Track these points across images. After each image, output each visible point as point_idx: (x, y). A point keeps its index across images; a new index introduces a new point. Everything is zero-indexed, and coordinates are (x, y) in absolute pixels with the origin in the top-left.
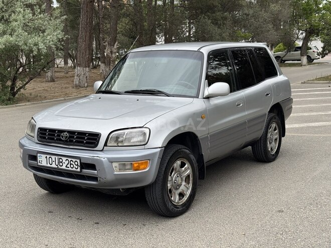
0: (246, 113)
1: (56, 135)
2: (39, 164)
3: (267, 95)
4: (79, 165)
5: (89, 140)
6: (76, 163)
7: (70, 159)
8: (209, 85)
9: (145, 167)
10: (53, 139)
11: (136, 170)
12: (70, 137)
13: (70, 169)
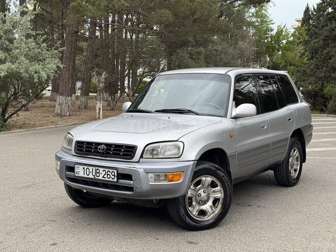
0: (270, 135)
1: (93, 147)
2: (76, 175)
3: (290, 119)
4: (116, 175)
5: (126, 152)
6: (113, 174)
7: (107, 170)
8: (237, 106)
9: (179, 178)
10: (91, 151)
11: (170, 181)
12: (107, 149)
13: (107, 179)
